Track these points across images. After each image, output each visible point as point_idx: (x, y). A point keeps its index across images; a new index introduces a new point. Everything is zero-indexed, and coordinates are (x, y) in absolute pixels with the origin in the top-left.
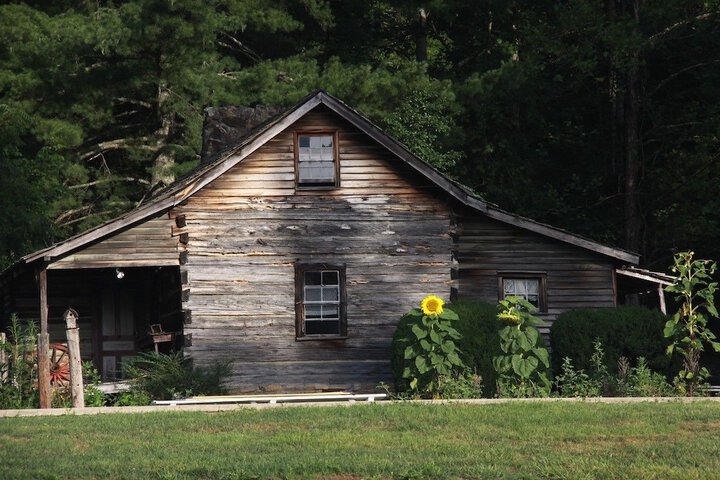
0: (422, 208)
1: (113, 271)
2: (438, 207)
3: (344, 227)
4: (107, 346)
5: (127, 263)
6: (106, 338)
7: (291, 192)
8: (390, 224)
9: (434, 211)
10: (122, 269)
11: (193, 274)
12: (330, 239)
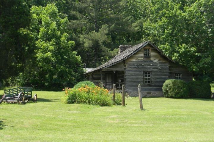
0: (164, 61)
1: (113, 71)
2: (167, 61)
3: (151, 64)
4: (107, 84)
5: (115, 70)
6: (107, 82)
7: (143, 58)
8: (159, 64)
9: (166, 62)
10: (115, 71)
11: (126, 72)
12: (149, 67)
